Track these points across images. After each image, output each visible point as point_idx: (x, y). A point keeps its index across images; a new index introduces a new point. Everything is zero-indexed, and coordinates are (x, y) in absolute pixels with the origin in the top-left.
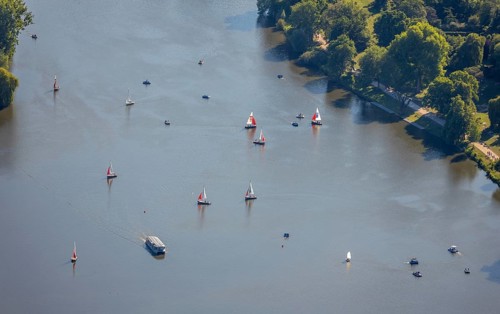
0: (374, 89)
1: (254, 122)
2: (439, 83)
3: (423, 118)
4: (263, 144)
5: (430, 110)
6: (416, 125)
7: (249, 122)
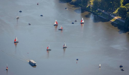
0: (98, 11)
1: (57, 23)
2: (122, 8)
3: (117, 20)
4: (62, 30)
5: (119, 17)
6: (114, 22)
7: (55, 23)
